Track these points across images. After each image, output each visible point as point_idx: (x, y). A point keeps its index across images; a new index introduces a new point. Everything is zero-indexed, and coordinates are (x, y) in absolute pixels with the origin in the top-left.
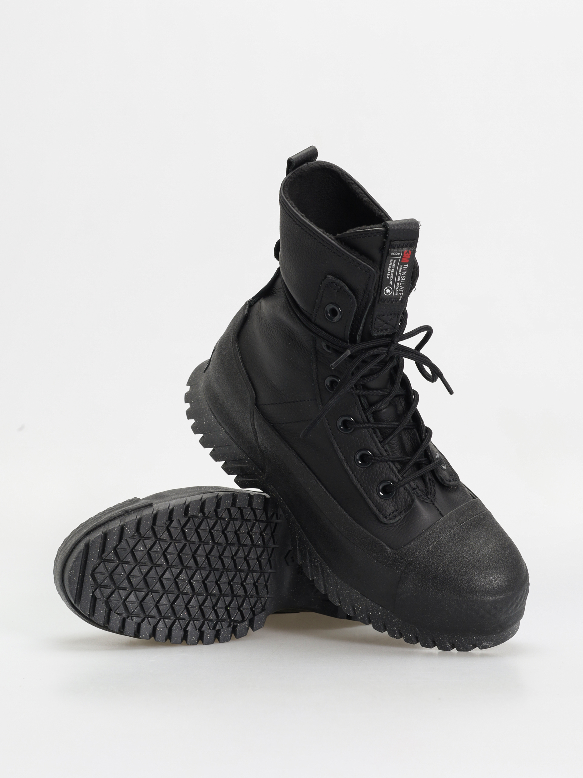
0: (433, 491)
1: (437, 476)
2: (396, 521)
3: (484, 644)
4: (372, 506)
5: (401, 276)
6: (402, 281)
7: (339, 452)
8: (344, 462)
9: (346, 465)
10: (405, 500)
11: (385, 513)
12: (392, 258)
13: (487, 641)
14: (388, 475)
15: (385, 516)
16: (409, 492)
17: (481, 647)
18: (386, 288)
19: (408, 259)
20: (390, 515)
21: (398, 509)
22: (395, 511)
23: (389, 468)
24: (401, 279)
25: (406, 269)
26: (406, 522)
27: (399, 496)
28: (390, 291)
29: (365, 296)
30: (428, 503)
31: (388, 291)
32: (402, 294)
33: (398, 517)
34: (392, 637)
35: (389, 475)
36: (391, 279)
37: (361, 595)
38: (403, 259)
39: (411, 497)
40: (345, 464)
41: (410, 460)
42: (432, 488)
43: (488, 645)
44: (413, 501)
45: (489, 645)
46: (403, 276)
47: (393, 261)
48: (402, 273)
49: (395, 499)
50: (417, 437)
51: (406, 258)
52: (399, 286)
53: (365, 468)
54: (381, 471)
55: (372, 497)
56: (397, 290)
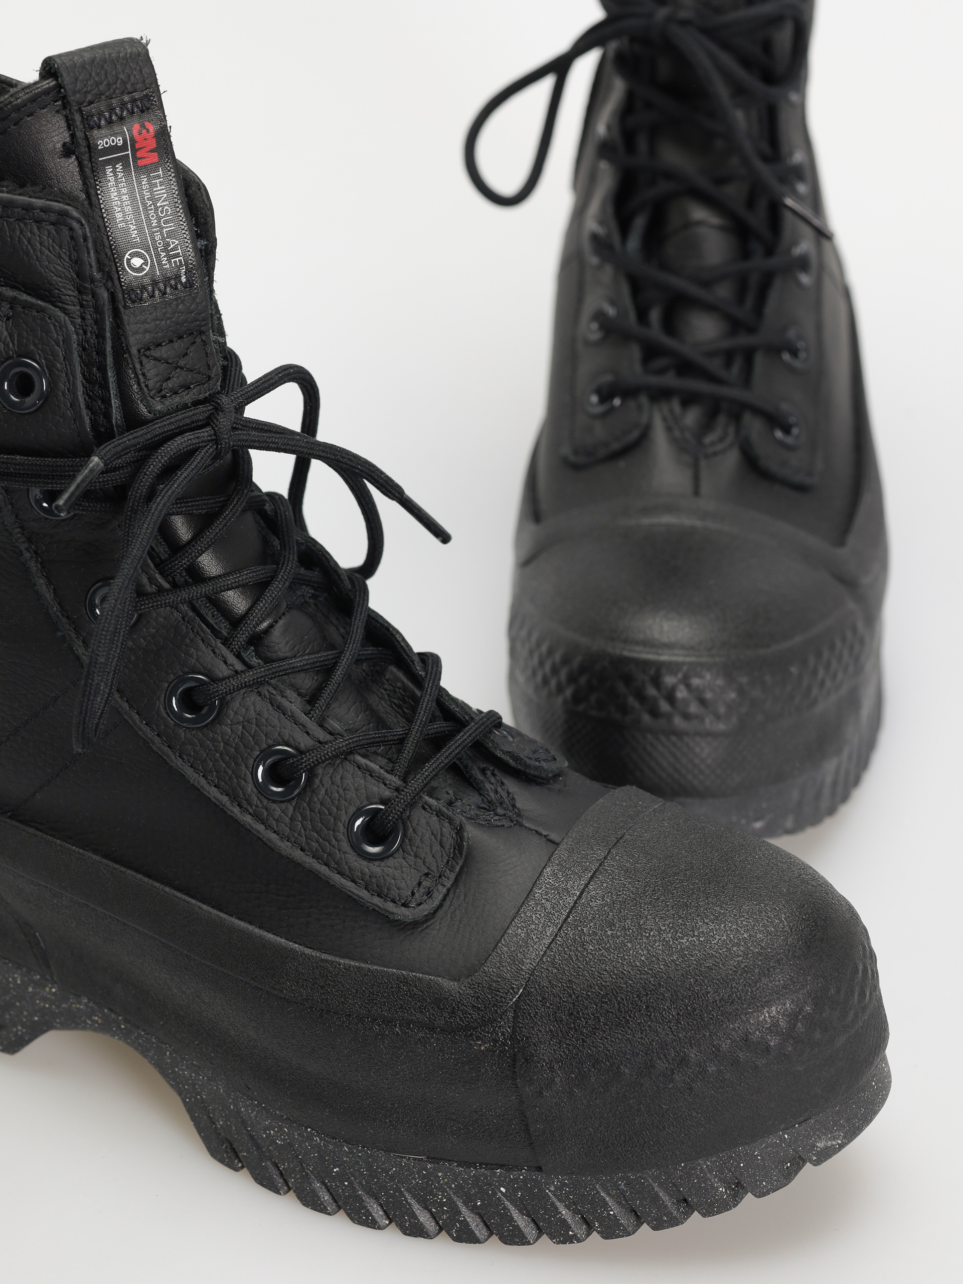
0: (504, 795)
1: (499, 754)
2: (437, 903)
3: (820, 1145)
4: (355, 891)
5: (156, 208)
6: (166, 222)
7: (206, 786)
8: (231, 808)
9: (239, 815)
10: (439, 837)
11: (399, 895)
12: (108, 162)
13: (825, 1134)
14: (364, 791)
15: (403, 901)
16: (440, 810)
17: (815, 1158)
18: (127, 256)
19: (152, 151)
20: (413, 894)
21: (428, 868)
22: (423, 878)
23: (357, 769)
24: (159, 219)
25: (161, 184)
26: (465, 896)
27: (416, 833)
28: (142, 261)
29: (84, 303)
30: (503, 826)
31: (137, 262)
32: (180, 261)
33: (438, 890)
34: (564, 1242)
35: (366, 788)
36: (133, 227)
37: (430, 1163)
38: (139, 154)
39: (451, 821)
40: (236, 810)
41: (406, 734)
42: (499, 789)
43: (832, 1145)
44: (460, 831)
45: (834, 1143)
46: (163, 207)
47: (115, 168)
48: (155, 201)
49: (409, 847)
50: (403, 683)
51: (147, 149)
52: (163, 238)
53: (293, 798)
54: (338, 787)
55: (346, 867)
56: (163, 254)
